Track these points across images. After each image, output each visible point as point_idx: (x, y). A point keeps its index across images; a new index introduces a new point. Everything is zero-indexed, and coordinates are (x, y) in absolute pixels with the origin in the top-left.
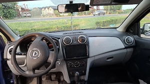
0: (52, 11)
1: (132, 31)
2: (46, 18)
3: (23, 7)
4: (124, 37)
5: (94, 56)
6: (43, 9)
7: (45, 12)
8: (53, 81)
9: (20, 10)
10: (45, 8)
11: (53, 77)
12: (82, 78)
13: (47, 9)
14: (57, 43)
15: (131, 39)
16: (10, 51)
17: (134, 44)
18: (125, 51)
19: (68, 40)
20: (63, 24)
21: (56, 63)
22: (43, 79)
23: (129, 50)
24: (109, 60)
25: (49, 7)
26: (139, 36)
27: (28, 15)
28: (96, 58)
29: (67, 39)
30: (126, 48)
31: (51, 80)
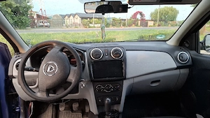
0: (78, 20)
1: (187, 45)
2: (69, 29)
3: (40, 13)
4: (176, 53)
5: (133, 78)
6: (67, 17)
7: (68, 21)
8: (75, 112)
9: (35, 17)
10: (69, 16)
11: (75, 106)
12: (115, 108)
13: (72, 17)
14: (83, 57)
15: (187, 55)
16: (17, 66)
17: (190, 63)
18: (177, 72)
19: (97, 54)
20: (93, 36)
21: (80, 85)
22: (62, 109)
23: (182, 71)
24: (154, 85)
25: (75, 15)
26: (198, 52)
27: (46, 24)
28: (136, 80)
29: (96, 51)
30: (178, 68)
31: (72, 111)
